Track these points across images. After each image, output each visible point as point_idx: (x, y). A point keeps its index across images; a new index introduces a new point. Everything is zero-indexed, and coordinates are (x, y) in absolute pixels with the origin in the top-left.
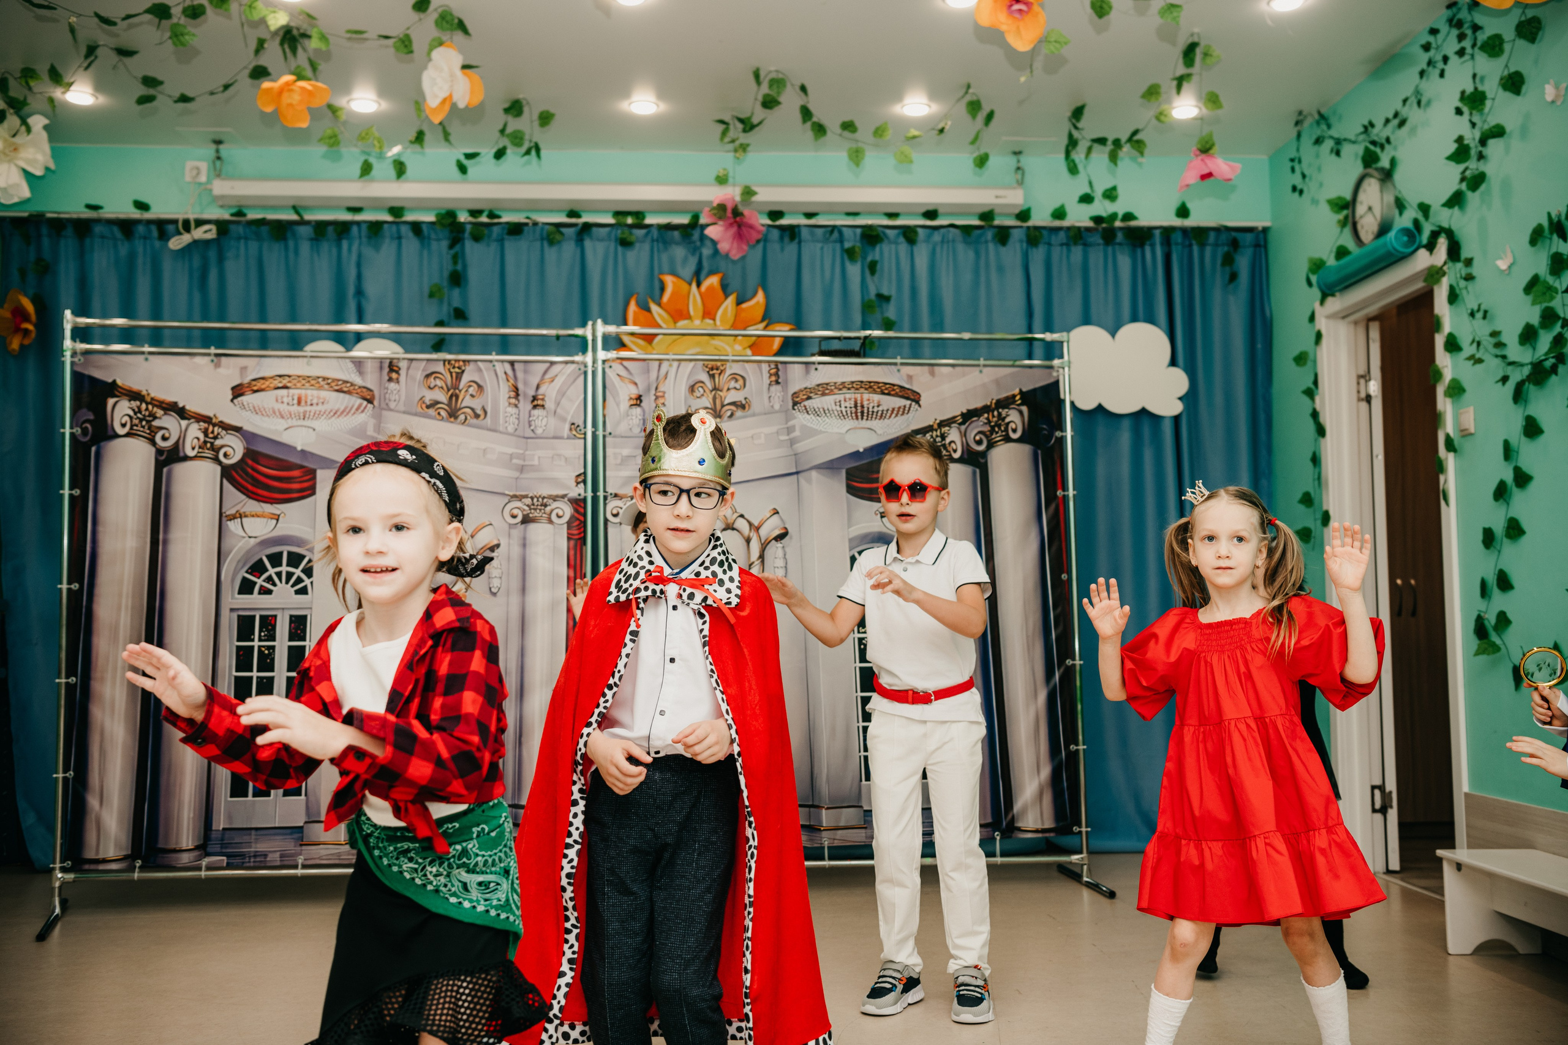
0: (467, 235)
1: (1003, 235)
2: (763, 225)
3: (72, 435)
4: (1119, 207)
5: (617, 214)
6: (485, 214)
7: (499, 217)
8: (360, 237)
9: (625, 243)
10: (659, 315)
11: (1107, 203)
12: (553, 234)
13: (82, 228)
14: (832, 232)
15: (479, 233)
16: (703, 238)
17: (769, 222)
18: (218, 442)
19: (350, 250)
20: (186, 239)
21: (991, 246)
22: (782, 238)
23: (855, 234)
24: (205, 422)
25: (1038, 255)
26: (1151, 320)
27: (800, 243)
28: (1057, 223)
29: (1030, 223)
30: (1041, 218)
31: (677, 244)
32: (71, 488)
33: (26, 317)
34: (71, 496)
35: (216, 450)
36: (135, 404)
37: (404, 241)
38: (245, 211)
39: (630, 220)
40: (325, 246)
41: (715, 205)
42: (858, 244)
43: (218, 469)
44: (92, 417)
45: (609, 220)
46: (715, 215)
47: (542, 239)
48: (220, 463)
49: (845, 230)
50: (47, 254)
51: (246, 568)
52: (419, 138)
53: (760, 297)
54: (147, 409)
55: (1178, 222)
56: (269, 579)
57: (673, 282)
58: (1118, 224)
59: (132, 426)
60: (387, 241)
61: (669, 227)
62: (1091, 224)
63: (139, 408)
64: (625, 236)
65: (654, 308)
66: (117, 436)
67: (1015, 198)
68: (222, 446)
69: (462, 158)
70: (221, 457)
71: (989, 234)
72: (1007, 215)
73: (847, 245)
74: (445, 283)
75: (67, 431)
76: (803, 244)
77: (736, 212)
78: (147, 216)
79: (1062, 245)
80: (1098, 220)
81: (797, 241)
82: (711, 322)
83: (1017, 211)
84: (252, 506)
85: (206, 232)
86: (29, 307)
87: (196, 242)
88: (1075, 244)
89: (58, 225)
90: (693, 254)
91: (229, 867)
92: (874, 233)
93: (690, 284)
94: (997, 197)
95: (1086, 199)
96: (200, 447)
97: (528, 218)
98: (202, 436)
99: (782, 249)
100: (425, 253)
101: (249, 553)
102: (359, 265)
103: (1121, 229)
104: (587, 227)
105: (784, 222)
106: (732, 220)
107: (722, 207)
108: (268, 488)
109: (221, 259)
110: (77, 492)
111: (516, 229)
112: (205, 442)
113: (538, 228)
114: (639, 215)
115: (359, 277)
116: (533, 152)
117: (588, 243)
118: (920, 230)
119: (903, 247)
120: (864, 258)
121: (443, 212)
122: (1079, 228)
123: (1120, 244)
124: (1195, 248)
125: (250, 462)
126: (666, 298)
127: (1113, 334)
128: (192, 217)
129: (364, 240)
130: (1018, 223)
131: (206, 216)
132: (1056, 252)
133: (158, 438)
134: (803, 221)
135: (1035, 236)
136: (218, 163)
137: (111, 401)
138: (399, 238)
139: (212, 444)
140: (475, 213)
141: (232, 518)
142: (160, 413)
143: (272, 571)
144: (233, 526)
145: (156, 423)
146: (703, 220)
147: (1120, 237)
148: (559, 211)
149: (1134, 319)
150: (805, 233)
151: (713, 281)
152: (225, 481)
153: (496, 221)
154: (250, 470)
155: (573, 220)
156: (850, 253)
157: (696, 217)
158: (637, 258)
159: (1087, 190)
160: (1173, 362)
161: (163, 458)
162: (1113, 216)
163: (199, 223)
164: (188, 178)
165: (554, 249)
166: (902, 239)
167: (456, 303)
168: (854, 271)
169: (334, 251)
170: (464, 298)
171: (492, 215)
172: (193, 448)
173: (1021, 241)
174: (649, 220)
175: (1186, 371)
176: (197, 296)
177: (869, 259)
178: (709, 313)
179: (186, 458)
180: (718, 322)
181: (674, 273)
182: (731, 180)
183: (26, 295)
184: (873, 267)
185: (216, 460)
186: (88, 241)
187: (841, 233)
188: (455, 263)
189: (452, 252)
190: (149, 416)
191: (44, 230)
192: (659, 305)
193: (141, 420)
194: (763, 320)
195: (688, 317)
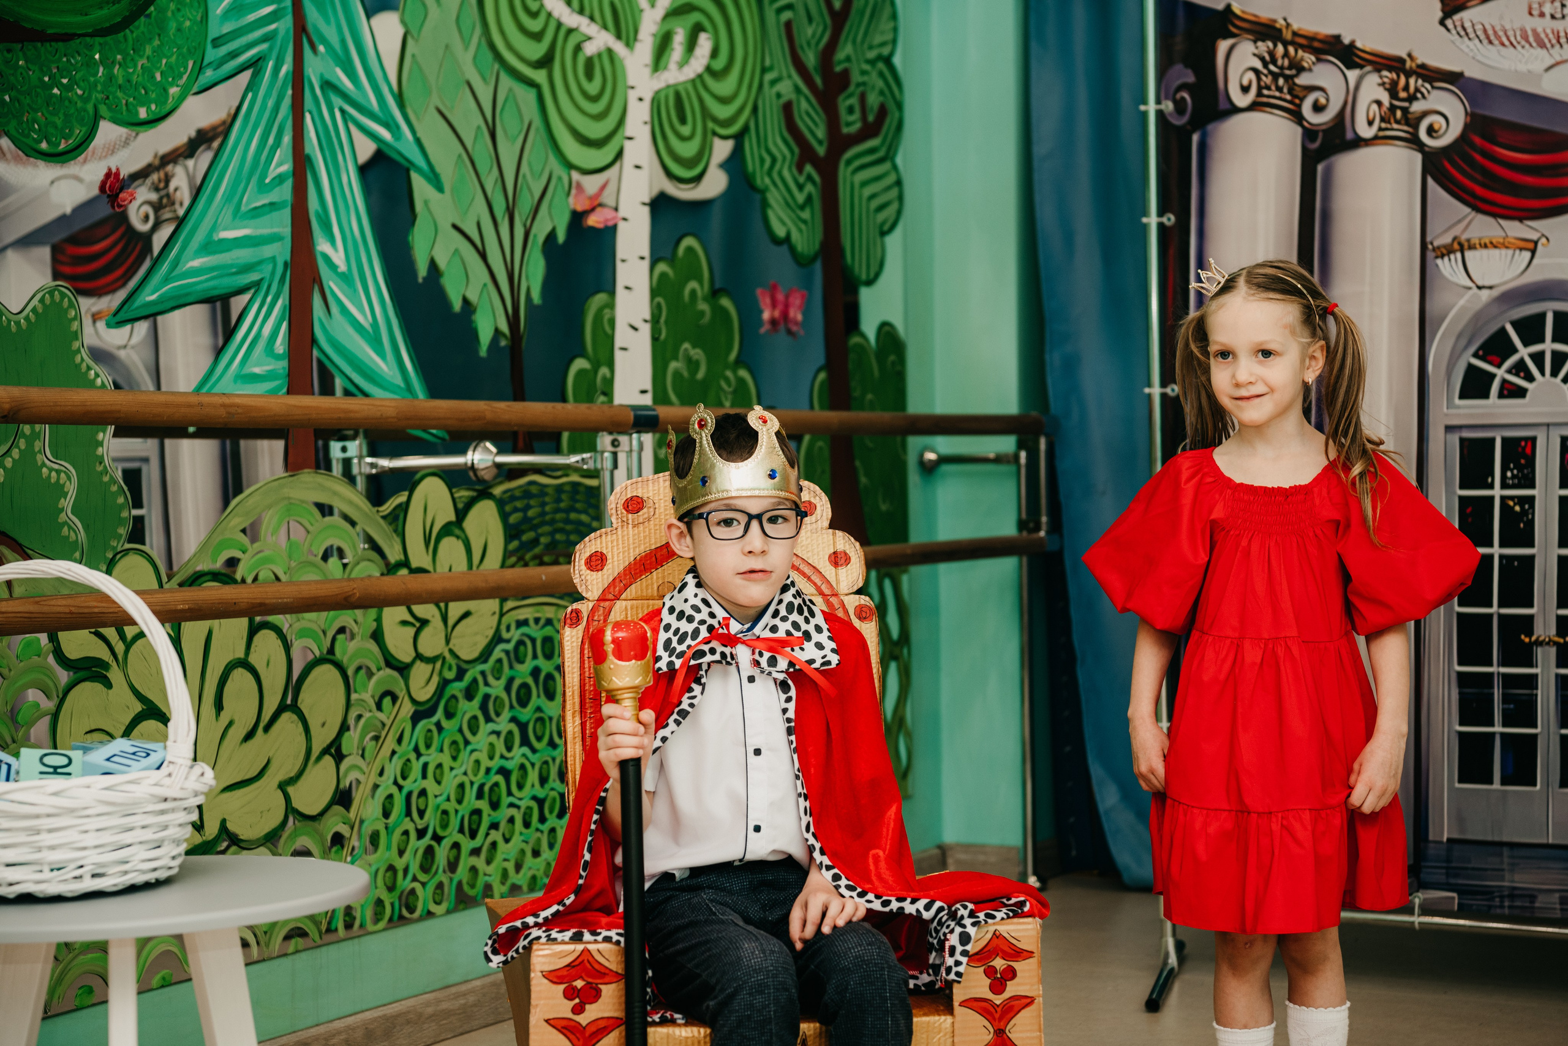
3: (1160, 114)
18: (1417, 107)
24: (1390, 69)
32: (1161, 213)
34: (1161, 227)
35: (1413, 122)
36: (1263, 47)
43: (1418, 157)
44: (1191, 78)
48: (1419, 146)
51: (1473, 349)
54: (1286, 54)
56: (1520, 368)
59: (1260, 88)
63: (1271, 54)
66: (1236, 110)
68: (1425, 114)
70: (1423, 135)
75: (1151, 108)
84: (1483, 226)
91: (1462, 912)
96: (1382, 120)
98: (1385, 98)
101: (1479, 318)
108: (1514, 189)
110: (1170, 219)
112: (1393, 108)
125: (1477, 140)
133: (1307, 109)
137: (1223, 46)
139: (1405, 111)
141: (1446, 251)
142: (1308, 58)
143: (1524, 352)
144: (1448, 268)
145: (1303, 80)
152: (1430, 181)
154: (1478, 157)
161: (1315, 145)
172: (1370, 123)
179: (1359, 142)
185: (1414, 142)
190: (1290, 68)
193: (1275, 76)
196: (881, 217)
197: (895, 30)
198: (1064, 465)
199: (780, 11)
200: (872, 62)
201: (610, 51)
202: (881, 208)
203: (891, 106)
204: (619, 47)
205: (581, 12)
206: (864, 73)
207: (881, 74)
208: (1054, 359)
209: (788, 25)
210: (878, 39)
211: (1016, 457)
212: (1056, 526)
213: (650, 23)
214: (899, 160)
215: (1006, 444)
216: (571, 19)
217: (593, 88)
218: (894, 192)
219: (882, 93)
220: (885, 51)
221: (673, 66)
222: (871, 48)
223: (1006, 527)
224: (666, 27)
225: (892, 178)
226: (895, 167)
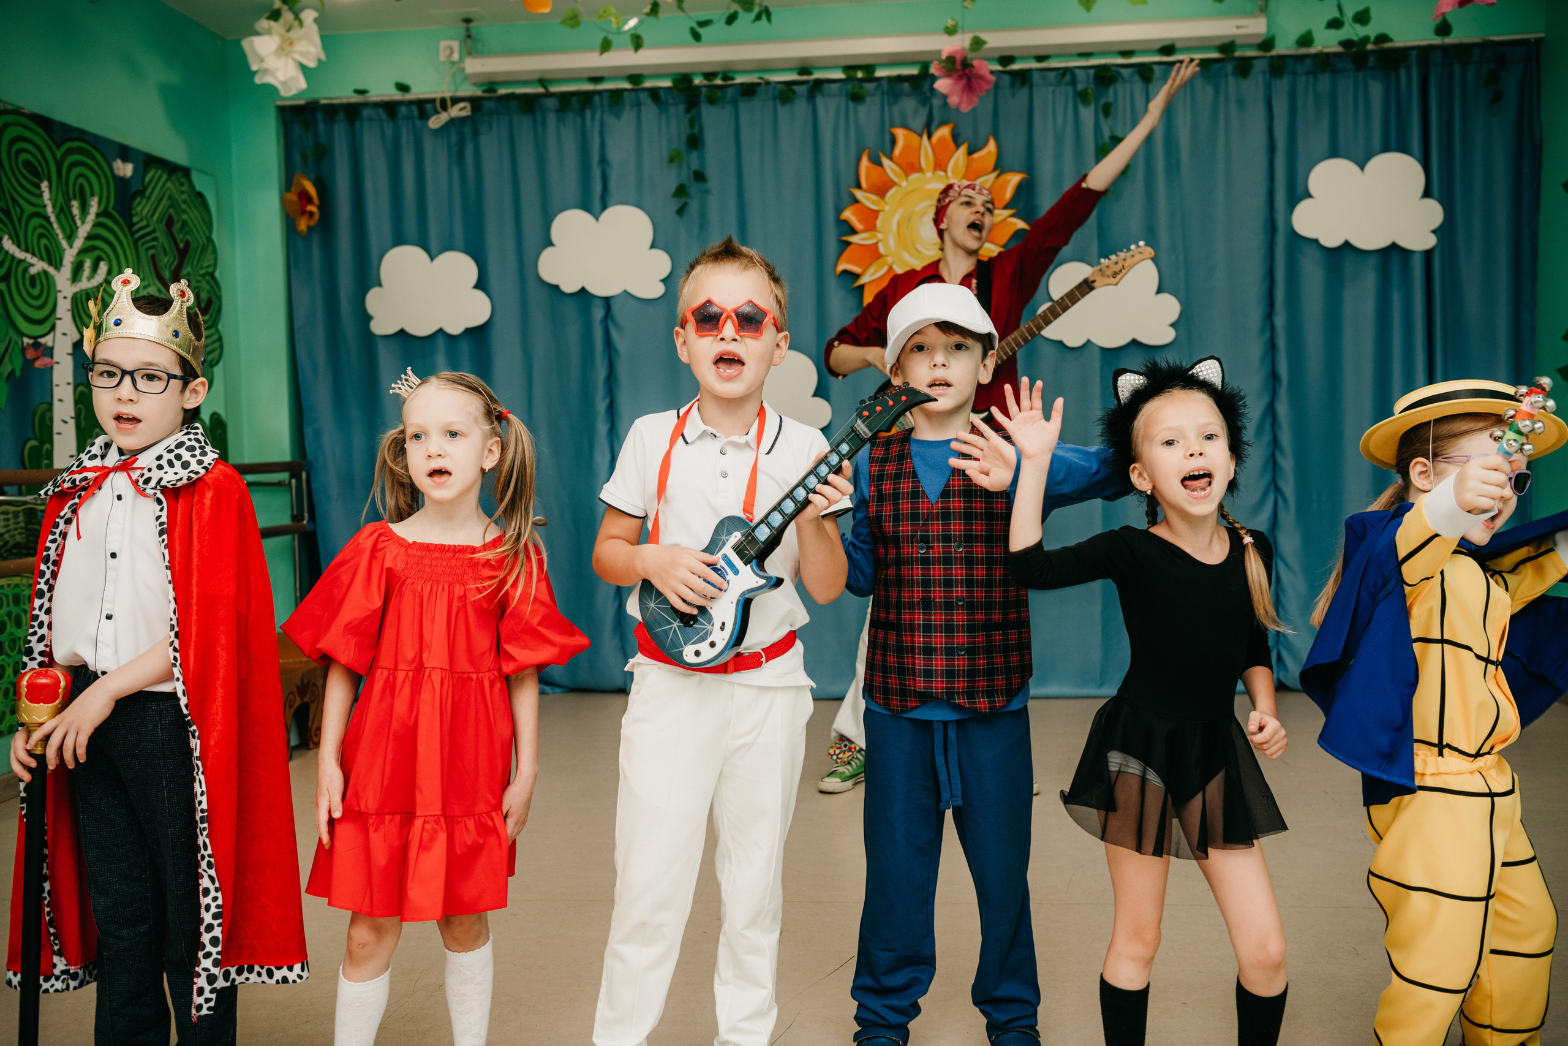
0: (702, 98)
1: (1244, 67)
2: (992, 72)
4: (1370, 30)
5: (847, 69)
6: (720, 76)
7: (733, 79)
8: (602, 106)
9: (857, 98)
10: (892, 169)
11: (1358, 26)
12: (786, 93)
13: (352, 112)
14: (1064, 75)
15: (715, 95)
16: (932, 90)
17: (999, 68)
19: (593, 119)
20: (444, 117)
21: (1232, 80)
22: (1013, 83)
23: (1088, 75)
25: (1282, 86)
26: (1403, 149)
27: (1031, 88)
28: (1304, 51)
29: (1274, 53)
30: (1285, 46)
31: (908, 95)
33: (308, 199)
37: (643, 108)
38: (495, 87)
39: (860, 75)
40: (570, 117)
41: (944, 56)
42: (1092, 86)
45: (840, 75)
46: (944, 68)
47: (775, 98)
49: (1078, 72)
50: (323, 138)
52: (655, 9)
53: (992, 146)
55: (1437, 41)
57: (905, 136)
58: (1370, 47)
60: (627, 107)
61: (900, 79)
62: (1340, 49)
64: (856, 90)
65: (886, 162)
67: (1257, 27)
69: (695, 26)
71: (1230, 67)
72: (1250, 46)
73: (1080, 87)
74: (684, 148)
76: (1035, 89)
77: (966, 64)
78: (409, 97)
79: (1308, 73)
80: (1347, 44)
81: (1028, 86)
82: (942, 173)
83: (1259, 41)
85: (461, 109)
86: (312, 190)
87: (452, 121)
88: (1323, 71)
89: (331, 111)
90: (924, 105)
92: (1109, 74)
93: (921, 136)
94: (1238, 27)
95: (1335, 24)
97: (760, 78)
99: (1013, 95)
100: (664, 117)
102: (602, 133)
103: (1373, 52)
104: (819, 84)
105: (1015, 67)
106: (961, 73)
107: (951, 59)
109: (476, 134)
111: (749, 90)
113: (770, 88)
114: (869, 68)
115: (603, 145)
116: (764, 17)
117: (819, 100)
118: (1156, 67)
119: (1138, 85)
120: (1097, 100)
121: (679, 77)
122: (1327, 55)
123: (1372, 69)
124: (1457, 68)
126: (897, 151)
127: (1362, 167)
128: (447, 95)
129: (606, 108)
130: (1261, 54)
131: (460, 94)
132: (1302, 81)
134: (1035, 65)
135: (1279, 66)
136: (469, 41)
138: (639, 105)
140: (709, 76)
146: (933, 70)
147: (1372, 61)
148: (790, 69)
149: (1386, 149)
150: (1036, 78)
151: (944, 132)
153: (730, 82)
155: (805, 78)
156: (1083, 97)
157: (925, 66)
158: (868, 113)
159: (1337, 14)
160: (1427, 194)
162: (1365, 40)
163: (455, 101)
164: (442, 58)
165: (787, 108)
166: (1137, 78)
167: (695, 167)
168: (1087, 114)
169: (579, 120)
170: (702, 161)
171: (726, 77)
173: (1264, 72)
174: (880, 73)
175: (1441, 201)
176: (456, 170)
177: (1103, 101)
178: (940, 165)
180: (950, 174)
181: (905, 126)
182: (960, 30)
183: (309, 179)
184: (1107, 110)
186: (357, 124)
187: (1073, 75)
188: (692, 126)
189: (689, 116)
191: (320, 116)
192: (891, 158)
194: (994, 170)
195: (920, 170)
196: (210, 357)
197: (216, 259)
198: (314, 486)
199: (148, 249)
200: (203, 276)
201: (45, 272)
202: (211, 352)
203: (214, 299)
204: (51, 270)
205: (27, 251)
206: (198, 281)
207: (208, 282)
208: (308, 431)
209: (153, 257)
210: (205, 264)
211: (290, 483)
212: (312, 518)
213: (70, 256)
214: (220, 327)
215: (284, 476)
216: (20, 255)
217: (36, 292)
218: (217, 344)
219: (209, 292)
220: (210, 270)
221: (84, 279)
222: (202, 268)
223: (285, 520)
224: (80, 258)
225: (216, 337)
226: (218, 331)
